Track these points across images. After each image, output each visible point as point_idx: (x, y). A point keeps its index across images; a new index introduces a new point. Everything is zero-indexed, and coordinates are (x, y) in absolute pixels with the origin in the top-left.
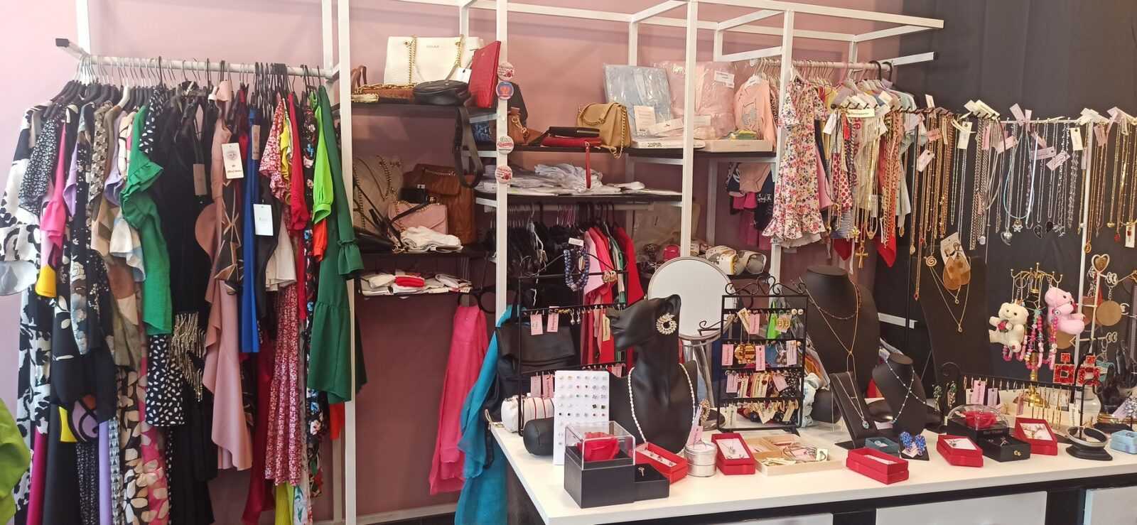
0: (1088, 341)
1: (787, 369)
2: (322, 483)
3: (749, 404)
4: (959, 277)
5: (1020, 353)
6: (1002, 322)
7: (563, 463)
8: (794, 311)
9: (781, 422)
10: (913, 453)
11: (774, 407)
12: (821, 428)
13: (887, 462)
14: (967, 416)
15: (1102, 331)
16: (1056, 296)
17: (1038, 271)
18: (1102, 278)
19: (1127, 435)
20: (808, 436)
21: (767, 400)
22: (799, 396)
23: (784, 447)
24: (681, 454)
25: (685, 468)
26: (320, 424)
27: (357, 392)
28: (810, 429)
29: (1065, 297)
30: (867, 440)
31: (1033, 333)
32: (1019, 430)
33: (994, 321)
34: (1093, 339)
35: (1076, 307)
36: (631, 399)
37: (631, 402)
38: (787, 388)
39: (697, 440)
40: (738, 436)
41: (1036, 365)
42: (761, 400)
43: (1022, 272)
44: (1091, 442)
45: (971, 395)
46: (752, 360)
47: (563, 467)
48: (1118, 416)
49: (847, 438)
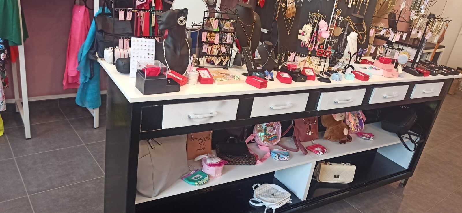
0: (329, 42)
1: (227, 44)
2: (8, 82)
3: (211, 57)
4: (291, 13)
5: (307, 44)
6: (303, 32)
7: (136, 77)
8: (232, 21)
9: (222, 65)
10: (269, 78)
11: (220, 59)
12: (236, 68)
13: (260, 81)
14: (288, 65)
15: (333, 38)
16: (322, 24)
17: (318, 13)
18: (338, 19)
19: (337, 74)
20: (231, 71)
21: (218, 56)
22: (230, 55)
23: (223, 74)
24: (184, 75)
25: (186, 80)
26: (6, 55)
27: (24, 41)
28: (232, 68)
29: (325, 24)
30: (253, 73)
31: (313, 37)
32: (304, 71)
33: (300, 31)
34: (330, 41)
35: (328, 28)
36: (164, 52)
37: (164, 53)
38: (226, 52)
39: (191, 70)
40: (207, 70)
41: (311, 49)
42: (215, 56)
43: (313, 13)
44: (325, 76)
45: (289, 58)
46: (213, 39)
47: (135, 78)
48: (335, 68)
49: (246, 72)
